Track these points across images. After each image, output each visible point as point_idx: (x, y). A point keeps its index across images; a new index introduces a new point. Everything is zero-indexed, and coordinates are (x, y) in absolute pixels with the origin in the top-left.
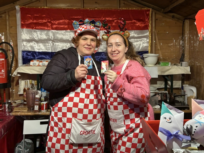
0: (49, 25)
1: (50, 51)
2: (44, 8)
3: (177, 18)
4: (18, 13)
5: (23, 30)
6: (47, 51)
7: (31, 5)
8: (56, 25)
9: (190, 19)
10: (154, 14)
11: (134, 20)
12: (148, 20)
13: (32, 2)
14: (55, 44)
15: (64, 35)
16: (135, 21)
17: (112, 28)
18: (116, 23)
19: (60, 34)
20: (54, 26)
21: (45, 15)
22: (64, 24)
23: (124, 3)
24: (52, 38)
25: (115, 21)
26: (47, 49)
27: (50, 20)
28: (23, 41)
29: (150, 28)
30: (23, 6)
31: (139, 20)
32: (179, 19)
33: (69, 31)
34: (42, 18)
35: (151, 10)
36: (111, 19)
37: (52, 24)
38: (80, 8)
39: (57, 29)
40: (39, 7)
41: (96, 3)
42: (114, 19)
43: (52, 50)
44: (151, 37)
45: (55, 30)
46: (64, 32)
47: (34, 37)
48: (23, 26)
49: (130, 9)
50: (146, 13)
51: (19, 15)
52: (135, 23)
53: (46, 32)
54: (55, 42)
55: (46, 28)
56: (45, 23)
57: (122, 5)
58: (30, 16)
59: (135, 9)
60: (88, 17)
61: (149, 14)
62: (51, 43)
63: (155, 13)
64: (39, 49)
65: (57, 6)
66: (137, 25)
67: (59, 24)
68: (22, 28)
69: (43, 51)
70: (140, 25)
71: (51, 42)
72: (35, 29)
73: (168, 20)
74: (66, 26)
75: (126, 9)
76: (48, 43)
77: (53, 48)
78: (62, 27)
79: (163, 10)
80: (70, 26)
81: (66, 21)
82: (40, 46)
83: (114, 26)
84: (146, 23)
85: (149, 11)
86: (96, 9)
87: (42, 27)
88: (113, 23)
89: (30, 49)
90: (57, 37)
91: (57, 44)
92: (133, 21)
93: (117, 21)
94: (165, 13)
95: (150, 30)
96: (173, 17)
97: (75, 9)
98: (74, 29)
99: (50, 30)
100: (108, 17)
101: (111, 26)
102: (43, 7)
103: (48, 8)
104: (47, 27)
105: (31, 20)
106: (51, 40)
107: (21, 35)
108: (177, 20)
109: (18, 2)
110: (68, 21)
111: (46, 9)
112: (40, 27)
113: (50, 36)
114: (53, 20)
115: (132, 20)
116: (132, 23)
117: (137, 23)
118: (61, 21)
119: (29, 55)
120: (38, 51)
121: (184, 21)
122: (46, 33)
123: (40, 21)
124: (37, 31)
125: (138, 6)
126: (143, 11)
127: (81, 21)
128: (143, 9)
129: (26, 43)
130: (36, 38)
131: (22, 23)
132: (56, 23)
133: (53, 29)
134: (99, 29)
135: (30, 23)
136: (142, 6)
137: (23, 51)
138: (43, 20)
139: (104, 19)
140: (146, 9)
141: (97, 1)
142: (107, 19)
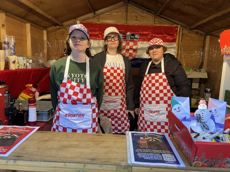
2: (97, 24)
3: (200, 34)
7: (88, 21)
9: (210, 35)
11: (165, 34)
12: (176, 34)
13: (89, 19)
17: (147, 40)
18: (150, 36)
21: (97, 29)
23: (158, 21)
25: (150, 35)
27: (101, 33)
29: (177, 41)
30: (82, 21)
31: (169, 35)
32: (201, 34)
34: (96, 31)
35: (179, 27)
36: (147, 33)
38: (124, 23)
40: (94, 23)
41: (136, 20)
42: (149, 33)
44: (177, 48)
49: (163, 26)
50: (175, 29)
52: (165, 37)
53: (97, 41)
55: (98, 38)
56: (98, 34)
57: (157, 22)
59: (166, 25)
60: (130, 31)
61: (177, 30)
62: (101, 50)
63: (182, 29)
65: (107, 22)
66: (167, 38)
70: (170, 39)
73: (193, 35)
75: (159, 25)
79: (189, 27)
83: (149, 38)
84: (174, 37)
86: (136, 25)
87: (95, 38)
88: (148, 36)
93: (152, 35)
94: (191, 29)
95: (177, 43)
96: (197, 33)
97: (120, 24)
99: (101, 40)
100: (144, 31)
101: (147, 38)
103: (100, 23)
106: (101, 47)
108: (200, 35)
109: (79, 18)
111: (98, 24)
112: (93, 37)
113: (100, 45)
115: (163, 35)
116: (163, 37)
117: (167, 37)
121: (205, 37)
123: (94, 33)
124: (91, 40)
125: (170, 24)
126: (173, 27)
127: (124, 34)
128: (173, 26)
134: (137, 40)
136: (172, 23)
138: (96, 32)
139: (141, 33)
140: (175, 26)
141: (137, 19)
142: (144, 33)
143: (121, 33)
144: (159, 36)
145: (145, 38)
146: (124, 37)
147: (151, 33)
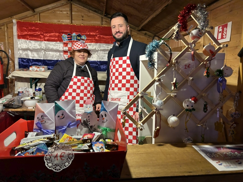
0: (42, 37)
1: (42, 59)
3: (148, 35)
4: (15, 26)
5: (19, 41)
6: (39, 58)
7: (26, 19)
8: (48, 37)
13: (28, 17)
14: (46, 53)
15: (54, 46)
17: (95, 41)
18: (98, 37)
19: (51, 45)
20: (46, 38)
21: (38, 29)
22: (55, 36)
23: (106, 21)
24: (44, 48)
26: (39, 57)
27: (42, 33)
28: (19, 50)
30: (20, 20)
32: (150, 36)
33: (58, 42)
34: (36, 31)
36: (94, 34)
37: (45, 36)
38: (68, 23)
39: (48, 40)
40: (33, 22)
41: (82, 20)
42: (97, 34)
43: (44, 58)
45: (47, 41)
46: (55, 43)
47: (29, 46)
48: (20, 37)
51: (15, 28)
53: (39, 42)
54: (47, 51)
56: (39, 35)
57: (104, 23)
58: (25, 28)
60: (76, 31)
64: (33, 57)
65: (49, 21)
67: (50, 36)
68: (18, 39)
69: (37, 58)
71: (43, 51)
73: (142, 37)
74: (57, 38)
75: (107, 26)
76: (40, 52)
77: (45, 56)
78: (53, 39)
79: (137, 28)
80: (60, 38)
81: (57, 34)
82: (34, 54)
83: (97, 40)
86: (82, 25)
87: (36, 39)
88: (96, 38)
89: (25, 57)
90: (49, 47)
91: (48, 53)
93: (100, 36)
94: (139, 31)
96: (146, 34)
97: (64, 24)
100: (92, 32)
101: (94, 39)
102: (36, 22)
103: (41, 22)
104: (40, 39)
105: (27, 32)
107: (17, 45)
108: (148, 37)
109: (15, 16)
110: (58, 34)
111: (39, 23)
112: (34, 38)
113: (42, 46)
114: (45, 33)
118: (52, 34)
119: (24, 62)
120: (32, 58)
121: (153, 38)
122: (39, 44)
123: (34, 33)
124: (31, 41)
127: (69, 35)
129: (22, 52)
130: (30, 48)
131: (18, 34)
132: (48, 35)
133: (45, 40)
134: (84, 41)
135: (27, 35)
137: (19, 58)
139: (88, 34)
141: (83, 18)
142: (91, 34)
143: (66, 33)
144: (108, 37)
145: (93, 39)
146: (69, 38)
147: (99, 34)
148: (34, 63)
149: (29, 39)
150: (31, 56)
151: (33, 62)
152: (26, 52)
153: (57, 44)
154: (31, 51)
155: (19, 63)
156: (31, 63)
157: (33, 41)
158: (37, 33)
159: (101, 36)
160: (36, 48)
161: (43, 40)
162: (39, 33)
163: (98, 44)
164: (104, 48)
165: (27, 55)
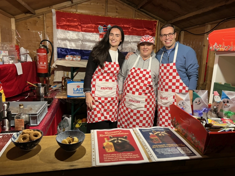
0: (80, 27)
1: (80, 49)
4: (54, 16)
5: (58, 31)
6: (77, 49)
7: (64, 10)
8: (85, 28)
9: (185, 30)
10: (159, 25)
12: (155, 29)
13: (66, 8)
14: (84, 43)
15: (91, 36)
16: (146, 29)
17: (128, 33)
18: (131, 29)
19: (88, 35)
20: (84, 29)
21: (76, 19)
22: (92, 27)
23: (138, 14)
24: (81, 38)
26: (77, 47)
27: (80, 24)
28: (58, 39)
29: (156, 36)
30: (59, 10)
31: (149, 29)
33: (95, 33)
35: (158, 21)
36: (128, 26)
37: (82, 27)
38: (104, 15)
39: (85, 31)
40: (72, 12)
41: (117, 12)
42: (130, 26)
43: (81, 48)
44: (156, 42)
45: (84, 32)
46: (91, 34)
47: (67, 36)
48: (58, 27)
49: (143, 19)
50: (154, 23)
51: (54, 18)
52: (146, 31)
53: (77, 33)
54: (84, 42)
56: (77, 25)
57: (137, 16)
58: (64, 19)
59: (146, 19)
60: (111, 23)
61: (156, 24)
62: (81, 43)
63: (161, 24)
64: (71, 47)
67: (87, 27)
68: (57, 29)
69: (74, 48)
70: (149, 33)
71: (80, 41)
72: (68, 30)
74: (93, 30)
75: (139, 19)
76: (78, 42)
77: (82, 46)
78: (89, 30)
80: (96, 30)
81: (93, 26)
82: (71, 44)
84: (153, 31)
85: (156, 22)
86: (117, 17)
87: (74, 29)
88: (129, 30)
89: (64, 47)
90: (86, 38)
91: (85, 43)
92: (145, 29)
97: (100, 16)
98: (99, 32)
100: (125, 25)
101: (128, 32)
102: (75, 13)
103: (79, 13)
104: (78, 29)
105: (65, 22)
106: (80, 40)
107: (57, 34)
109: (54, 6)
110: (94, 25)
111: (77, 14)
112: (72, 29)
113: (79, 37)
114: (82, 24)
115: (143, 28)
116: (143, 31)
118: (89, 25)
119: (62, 51)
120: (70, 48)
121: (180, 32)
122: (77, 34)
123: (72, 24)
124: (70, 31)
125: (149, 18)
126: (152, 22)
127: (105, 26)
128: (152, 20)
129: (61, 42)
130: (68, 38)
131: (57, 24)
132: (85, 26)
133: (82, 31)
135: (64, 25)
136: (151, 18)
137: (58, 48)
139: (122, 26)
140: (154, 20)
143: (102, 25)
144: (140, 30)
145: (126, 31)
146: (105, 30)
147: (132, 27)
148: (72, 53)
149: (68, 29)
150: (69, 46)
151: (70, 52)
152: (65, 42)
153: (93, 35)
154: (70, 41)
155: (58, 52)
156: (69, 53)
157: (71, 31)
158: (75, 23)
159: (134, 28)
160: (74, 38)
161: (81, 31)
162: (77, 24)
163: (131, 36)
164: (136, 40)
165: (65, 45)
